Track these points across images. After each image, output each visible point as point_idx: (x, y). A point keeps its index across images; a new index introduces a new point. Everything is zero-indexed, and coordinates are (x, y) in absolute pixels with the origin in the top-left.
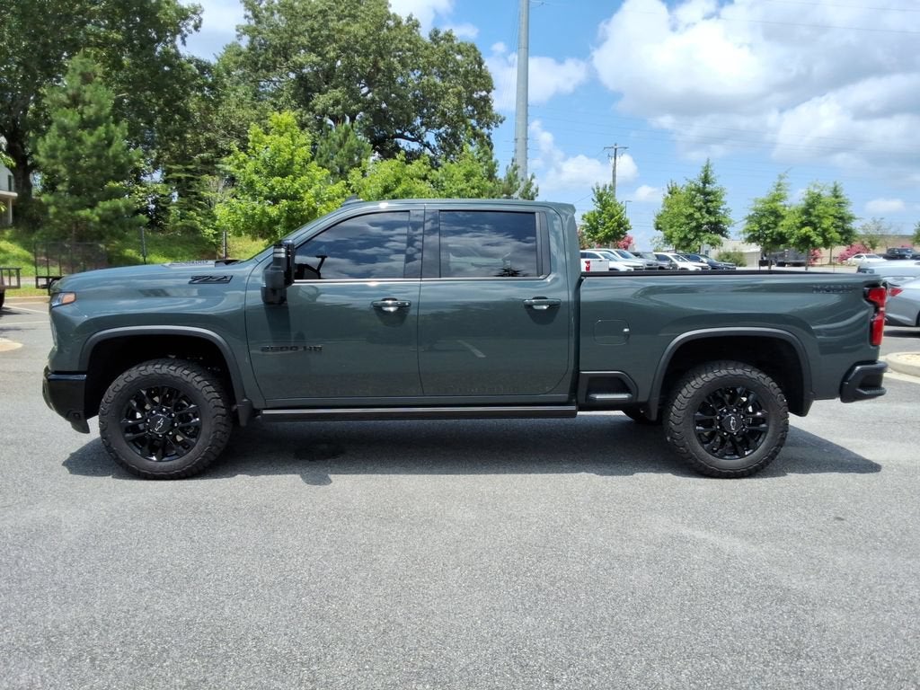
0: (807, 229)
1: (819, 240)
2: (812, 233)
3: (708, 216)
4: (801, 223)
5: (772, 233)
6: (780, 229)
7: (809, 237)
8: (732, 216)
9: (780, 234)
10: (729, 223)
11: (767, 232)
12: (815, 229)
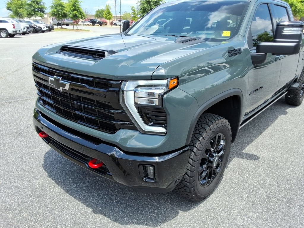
0: (75, 12)
1: (80, 16)
2: (77, 13)
3: (37, 5)
4: (73, 9)
5: (61, 13)
6: (65, 11)
7: (76, 15)
8: (46, 6)
9: (64, 13)
10: (46, 8)
11: (59, 12)
12: (78, 12)
